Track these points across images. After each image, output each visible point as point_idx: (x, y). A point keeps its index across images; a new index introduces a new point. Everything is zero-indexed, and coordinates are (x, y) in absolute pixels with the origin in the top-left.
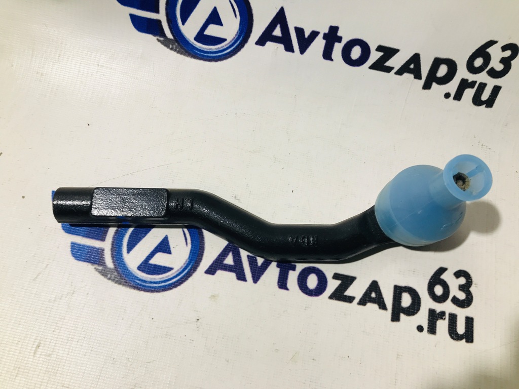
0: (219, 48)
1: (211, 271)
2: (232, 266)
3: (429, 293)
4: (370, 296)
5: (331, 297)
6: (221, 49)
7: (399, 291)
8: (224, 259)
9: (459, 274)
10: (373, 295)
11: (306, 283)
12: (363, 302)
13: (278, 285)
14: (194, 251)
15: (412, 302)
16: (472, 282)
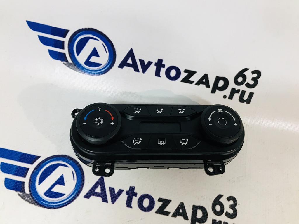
0: (98, 69)
1: (87, 196)
2: (100, 193)
3: (212, 210)
4: (179, 211)
5: (156, 212)
6: (99, 69)
7: (195, 208)
8: (95, 189)
9: (229, 199)
10: (181, 211)
11: (142, 204)
12: (174, 215)
13: (126, 205)
14: (78, 184)
15: (203, 215)
16: (237, 203)
